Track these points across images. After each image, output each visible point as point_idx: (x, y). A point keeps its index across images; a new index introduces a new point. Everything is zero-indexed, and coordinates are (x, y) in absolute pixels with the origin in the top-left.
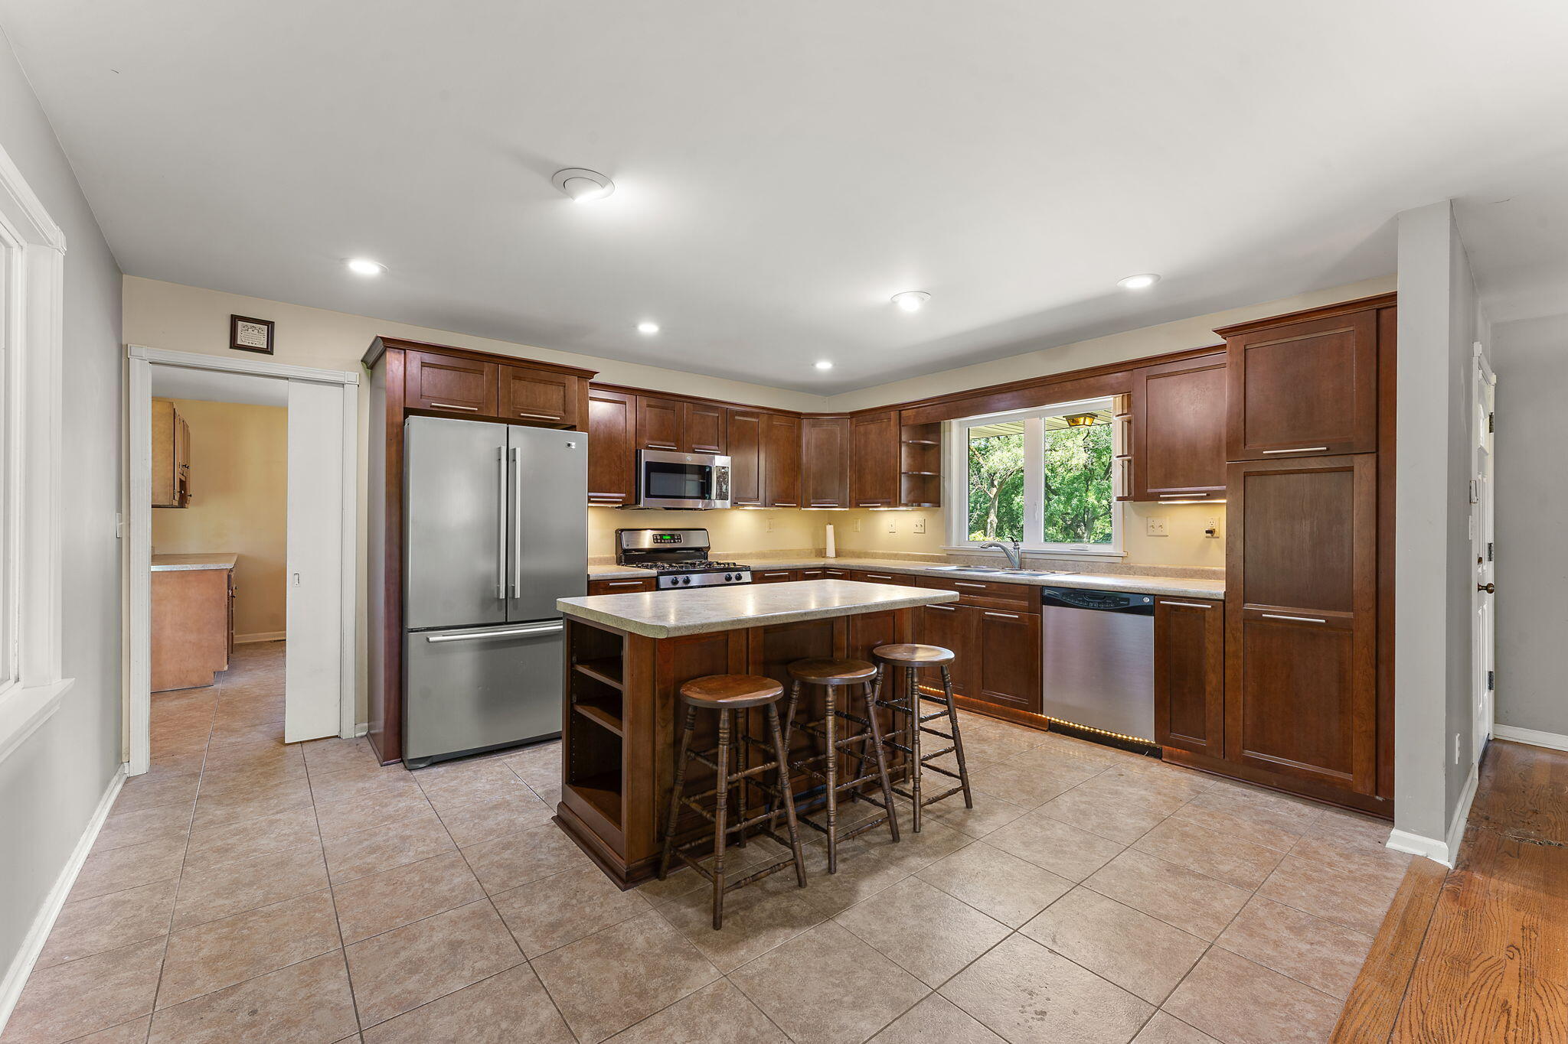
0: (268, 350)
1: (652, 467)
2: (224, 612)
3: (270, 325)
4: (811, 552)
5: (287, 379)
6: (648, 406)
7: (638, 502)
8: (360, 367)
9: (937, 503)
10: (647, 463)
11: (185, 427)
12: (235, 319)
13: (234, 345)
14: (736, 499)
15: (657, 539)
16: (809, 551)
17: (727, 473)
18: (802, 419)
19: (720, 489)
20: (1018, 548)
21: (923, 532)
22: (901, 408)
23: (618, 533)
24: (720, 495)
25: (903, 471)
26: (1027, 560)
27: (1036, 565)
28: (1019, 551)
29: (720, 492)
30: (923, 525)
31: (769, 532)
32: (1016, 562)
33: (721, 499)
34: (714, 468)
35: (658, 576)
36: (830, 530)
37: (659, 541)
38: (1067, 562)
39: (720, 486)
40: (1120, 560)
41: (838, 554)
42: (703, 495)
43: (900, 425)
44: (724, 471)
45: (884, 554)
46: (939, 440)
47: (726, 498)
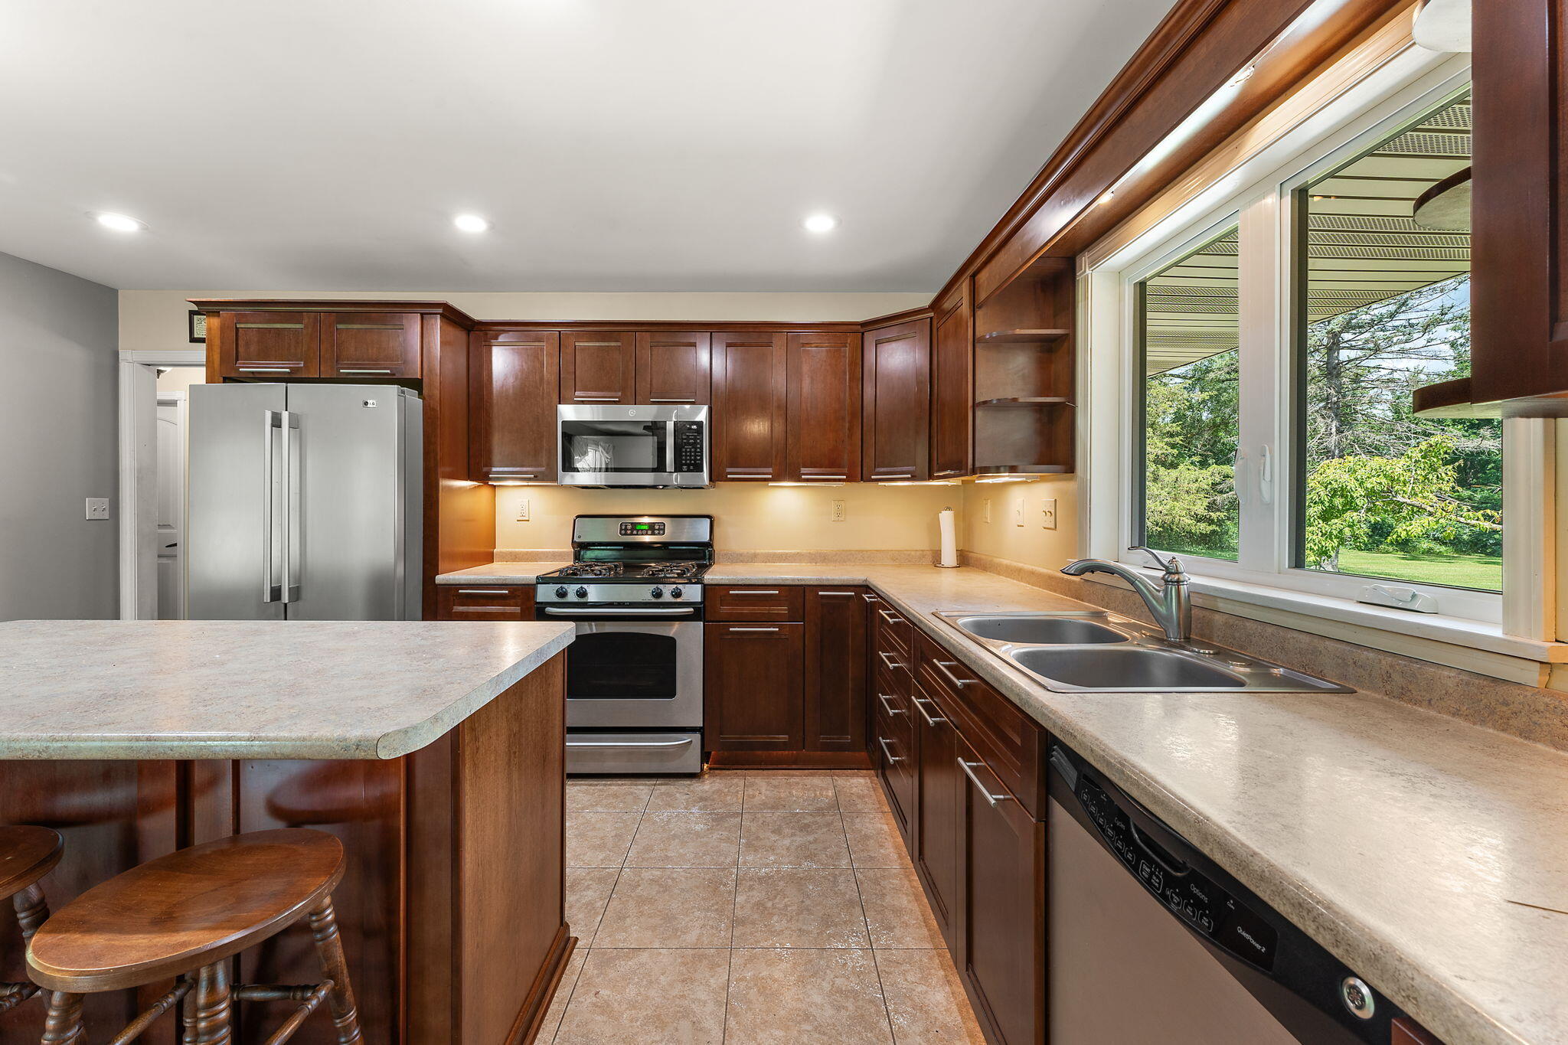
9: (1068, 466)
12: (192, 316)
13: (190, 340)
14: (729, 470)
15: (626, 529)
16: (918, 553)
17: (700, 431)
18: (863, 334)
19: (686, 456)
20: (1178, 581)
21: (1053, 527)
22: (970, 271)
23: (575, 521)
24: (686, 464)
25: (979, 399)
26: (1217, 617)
27: (1237, 635)
28: (1184, 589)
29: (686, 460)
30: (1053, 512)
31: (838, 520)
32: (1169, 618)
33: (689, 471)
34: (670, 426)
35: (538, 583)
36: (947, 519)
37: (629, 532)
38: (1321, 645)
39: (686, 452)
40: (1532, 676)
41: (965, 560)
42: (660, 467)
43: (974, 307)
44: (694, 427)
45: (1007, 567)
46: (1072, 324)
47: (699, 469)
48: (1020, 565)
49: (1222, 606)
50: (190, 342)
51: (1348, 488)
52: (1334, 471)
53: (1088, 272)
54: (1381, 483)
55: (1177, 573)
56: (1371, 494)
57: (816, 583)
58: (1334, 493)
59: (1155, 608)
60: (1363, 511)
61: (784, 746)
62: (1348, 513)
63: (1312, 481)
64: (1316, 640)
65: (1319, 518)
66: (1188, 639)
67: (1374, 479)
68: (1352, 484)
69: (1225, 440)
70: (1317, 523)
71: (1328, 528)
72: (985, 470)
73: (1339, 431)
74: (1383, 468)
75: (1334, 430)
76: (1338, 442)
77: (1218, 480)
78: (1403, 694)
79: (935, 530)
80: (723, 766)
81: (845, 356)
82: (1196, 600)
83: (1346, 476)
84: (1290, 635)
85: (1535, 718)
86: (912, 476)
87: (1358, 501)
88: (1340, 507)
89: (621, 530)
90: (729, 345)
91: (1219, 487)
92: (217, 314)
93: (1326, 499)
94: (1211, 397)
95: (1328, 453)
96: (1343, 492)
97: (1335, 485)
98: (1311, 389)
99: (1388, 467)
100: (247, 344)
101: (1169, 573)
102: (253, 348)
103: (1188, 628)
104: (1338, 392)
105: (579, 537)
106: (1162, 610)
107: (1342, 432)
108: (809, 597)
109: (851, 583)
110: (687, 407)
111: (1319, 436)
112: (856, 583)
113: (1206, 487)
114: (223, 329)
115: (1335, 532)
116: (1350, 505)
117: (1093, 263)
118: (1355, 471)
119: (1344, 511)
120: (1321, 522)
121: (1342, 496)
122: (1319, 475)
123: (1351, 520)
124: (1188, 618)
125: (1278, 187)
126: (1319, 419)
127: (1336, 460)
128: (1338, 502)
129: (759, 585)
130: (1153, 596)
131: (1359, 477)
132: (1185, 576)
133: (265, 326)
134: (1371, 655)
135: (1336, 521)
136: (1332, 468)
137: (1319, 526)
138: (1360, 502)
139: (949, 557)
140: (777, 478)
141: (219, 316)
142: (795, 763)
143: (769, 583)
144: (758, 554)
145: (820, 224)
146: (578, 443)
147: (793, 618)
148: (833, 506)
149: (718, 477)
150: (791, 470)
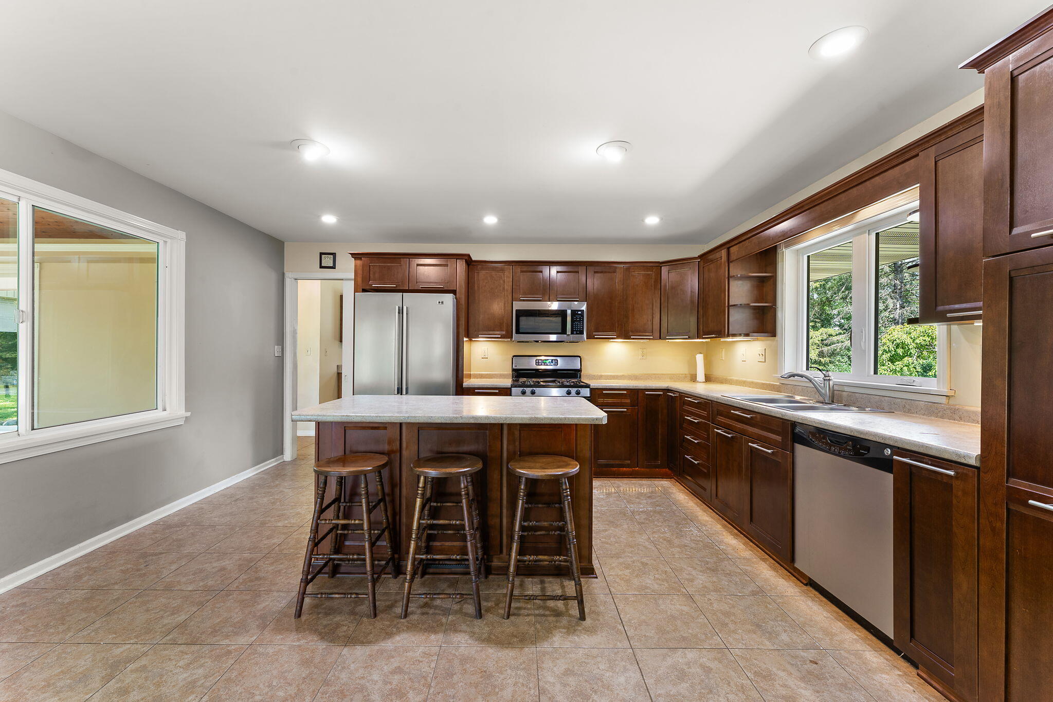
0: (334, 267)
1: (520, 313)
3: (334, 254)
4: (686, 377)
5: (342, 280)
6: (522, 272)
7: (513, 336)
9: (773, 333)
10: (517, 311)
12: (321, 254)
13: (321, 267)
14: (594, 333)
15: (539, 363)
16: (683, 375)
17: (582, 315)
18: (661, 267)
19: (575, 327)
20: (829, 380)
21: (764, 361)
22: (728, 246)
23: (512, 359)
24: (575, 331)
25: (731, 303)
26: (844, 393)
27: (852, 399)
28: (831, 383)
29: (575, 329)
30: (764, 354)
31: (643, 359)
32: (825, 394)
33: (577, 334)
34: (569, 312)
35: (512, 387)
36: (700, 358)
37: (540, 364)
38: (883, 399)
39: (576, 325)
40: (943, 400)
41: (708, 379)
42: (564, 331)
43: (729, 261)
44: (580, 313)
45: (737, 380)
46: (775, 271)
47: (582, 333)
48: (745, 379)
49: (846, 389)
50: (320, 268)
51: (906, 343)
52: (897, 333)
53: (784, 250)
54: (925, 340)
55: (829, 376)
56: (920, 347)
57: (644, 388)
58: (898, 346)
59: (820, 390)
60: (915, 357)
61: (628, 466)
62: (906, 358)
63: (884, 338)
64: (881, 397)
65: (888, 361)
66: (833, 401)
67: (921, 337)
68: (909, 341)
69: (829, 312)
70: (887, 363)
71: (894, 367)
72: (734, 335)
73: (902, 307)
74: (927, 331)
75: (898, 306)
76: (901, 314)
77: (825, 337)
78: (909, 411)
79: (693, 364)
80: (596, 476)
81: (652, 278)
82: (836, 388)
83: (905, 336)
84: (872, 397)
85: (944, 412)
86: (689, 337)
87: (912, 351)
88: (901, 354)
89: (536, 363)
90: (595, 272)
91: (825, 342)
92: (360, 259)
93: (893, 349)
94: (821, 285)
95: (895, 322)
96: (903, 345)
97: (898, 341)
98: (883, 280)
99: (930, 331)
100: (374, 273)
101: (825, 376)
102: (377, 275)
103: (833, 397)
104: (902, 283)
105: (516, 366)
106: (823, 391)
107: (904, 308)
108: (640, 395)
109: (661, 388)
110: (576, 303)
111: (889, 310)
112: (663, 388)
113: (818, 342)
114: (363, 266)
115: (898, 369)
116: (907, 354)
117: (787, 247)
118: (910, 333)
119: (904, 357)
120: (890, 363)
121: (903, 348)
122: (888, 335)
123: (908, 362)
124: (833, 394)
125: (867, 231)
126: (889, 299)
127: (900, 326)
128: (900, 351)
129: (616, 389)
130: (819, 386)
131: (913, 337)
132: (832, 378)
133: (383, 264)
134: (899, 400)
135: (899, 363)
136: (896, 331)
137: (889, 366)
138: (913, 351)
139: (701, 376)
140: (618, 337)
141: (361, 260)
142: (631, 475)
143: (621, 388)
144: (603, 375)
145: (652, 220)
146: (523, 320)
147: (633, 405)
148: (640, 352)
149: (590, 337)
150: (625, 334)
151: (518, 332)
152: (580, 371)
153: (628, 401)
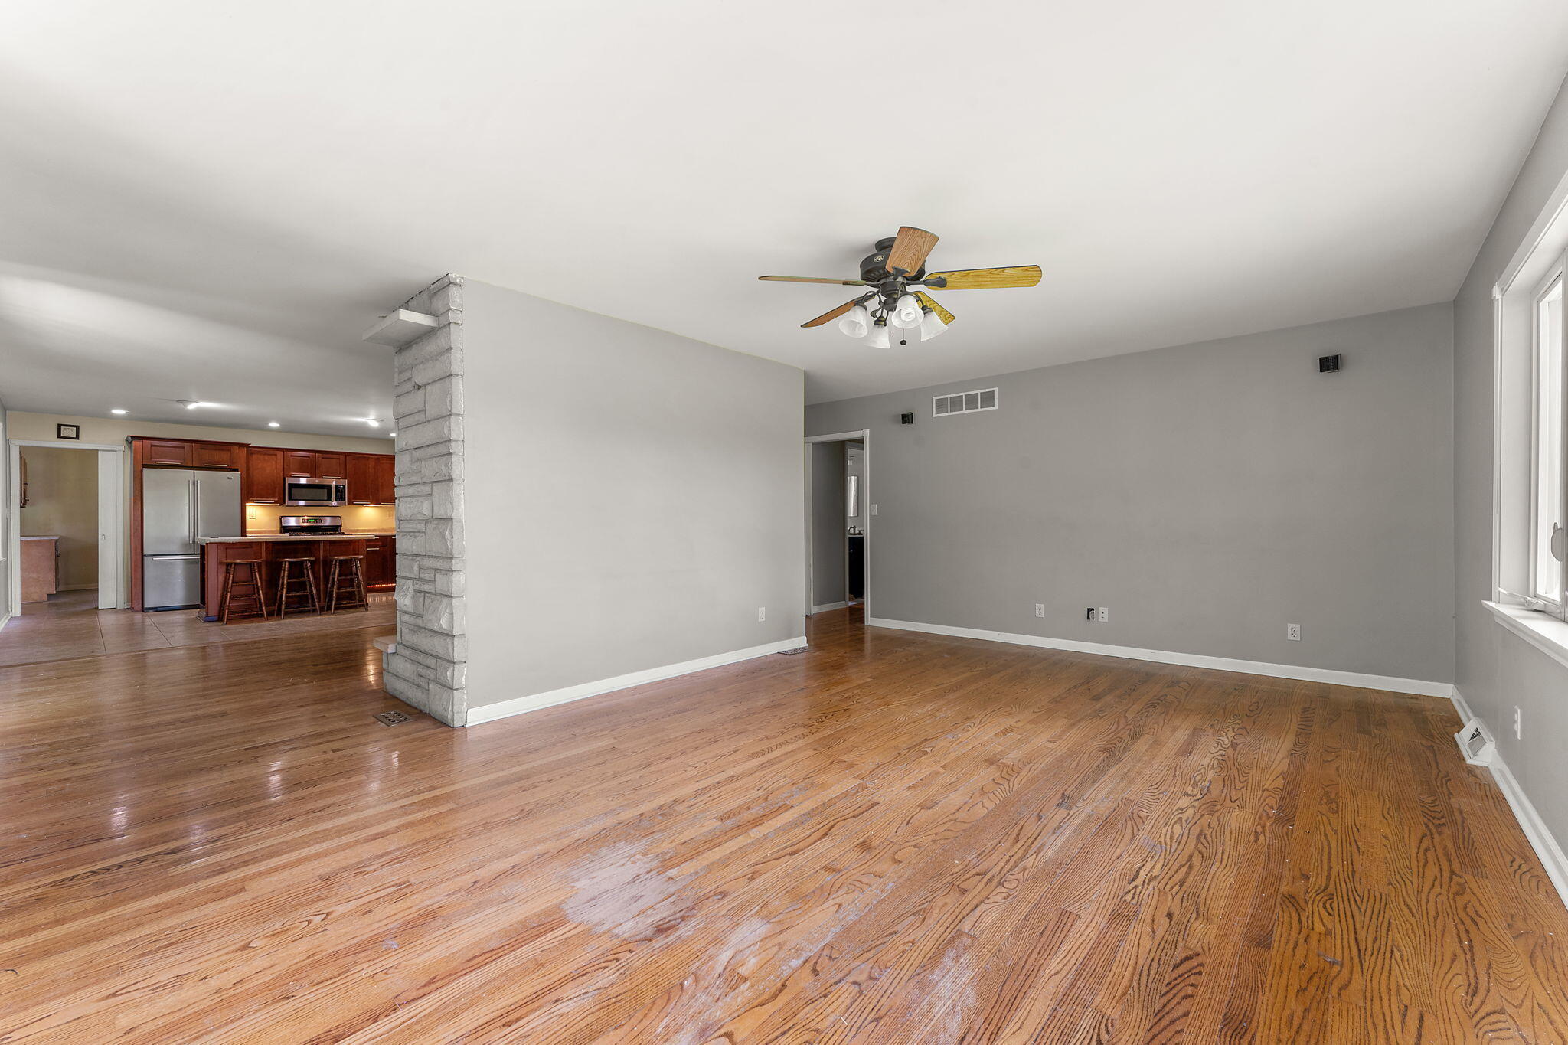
0: (77, 438)
1: (291, 486)
2: (54, 563)
3: (77, 427)
6: (291, 457)
7: (284, 502)
8: (125, 443)
10: (289, 484)
11: (25, 463)
12: (59, 426)
13: (59, 436)
14: (354, 501)
17: (344, 488)
19: (339, 496)
24: (339, 498)
33: (340, 501)
34: (333, 485)
39: (339, 494)
42: (330, 499)
44: (342, 486)
47: (344, 500)
50: (58, 438)
90: (352, 459)
114: (143, 446)
144: (359, 529)
146: (294, 491)
147: (383, 546)
148: (388, 513)
149: (350, 503)
150: (377, 501)
151: (290, 499)
152: (341, 526)
153: (380, 543)
